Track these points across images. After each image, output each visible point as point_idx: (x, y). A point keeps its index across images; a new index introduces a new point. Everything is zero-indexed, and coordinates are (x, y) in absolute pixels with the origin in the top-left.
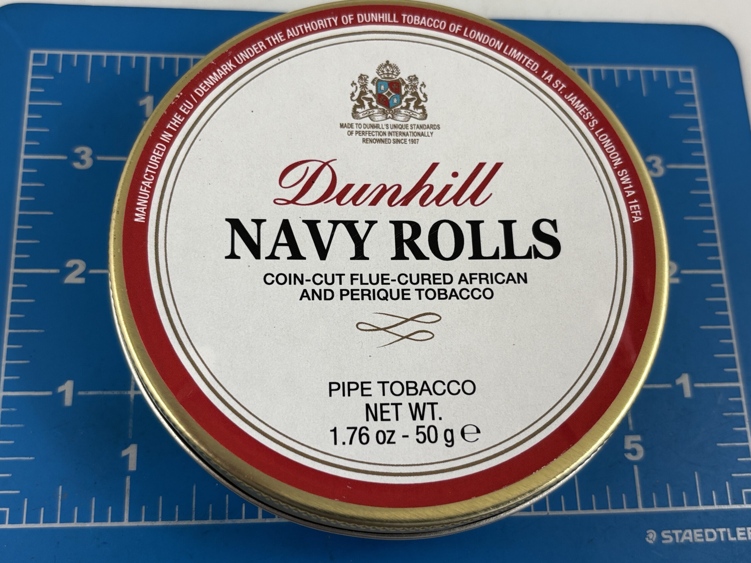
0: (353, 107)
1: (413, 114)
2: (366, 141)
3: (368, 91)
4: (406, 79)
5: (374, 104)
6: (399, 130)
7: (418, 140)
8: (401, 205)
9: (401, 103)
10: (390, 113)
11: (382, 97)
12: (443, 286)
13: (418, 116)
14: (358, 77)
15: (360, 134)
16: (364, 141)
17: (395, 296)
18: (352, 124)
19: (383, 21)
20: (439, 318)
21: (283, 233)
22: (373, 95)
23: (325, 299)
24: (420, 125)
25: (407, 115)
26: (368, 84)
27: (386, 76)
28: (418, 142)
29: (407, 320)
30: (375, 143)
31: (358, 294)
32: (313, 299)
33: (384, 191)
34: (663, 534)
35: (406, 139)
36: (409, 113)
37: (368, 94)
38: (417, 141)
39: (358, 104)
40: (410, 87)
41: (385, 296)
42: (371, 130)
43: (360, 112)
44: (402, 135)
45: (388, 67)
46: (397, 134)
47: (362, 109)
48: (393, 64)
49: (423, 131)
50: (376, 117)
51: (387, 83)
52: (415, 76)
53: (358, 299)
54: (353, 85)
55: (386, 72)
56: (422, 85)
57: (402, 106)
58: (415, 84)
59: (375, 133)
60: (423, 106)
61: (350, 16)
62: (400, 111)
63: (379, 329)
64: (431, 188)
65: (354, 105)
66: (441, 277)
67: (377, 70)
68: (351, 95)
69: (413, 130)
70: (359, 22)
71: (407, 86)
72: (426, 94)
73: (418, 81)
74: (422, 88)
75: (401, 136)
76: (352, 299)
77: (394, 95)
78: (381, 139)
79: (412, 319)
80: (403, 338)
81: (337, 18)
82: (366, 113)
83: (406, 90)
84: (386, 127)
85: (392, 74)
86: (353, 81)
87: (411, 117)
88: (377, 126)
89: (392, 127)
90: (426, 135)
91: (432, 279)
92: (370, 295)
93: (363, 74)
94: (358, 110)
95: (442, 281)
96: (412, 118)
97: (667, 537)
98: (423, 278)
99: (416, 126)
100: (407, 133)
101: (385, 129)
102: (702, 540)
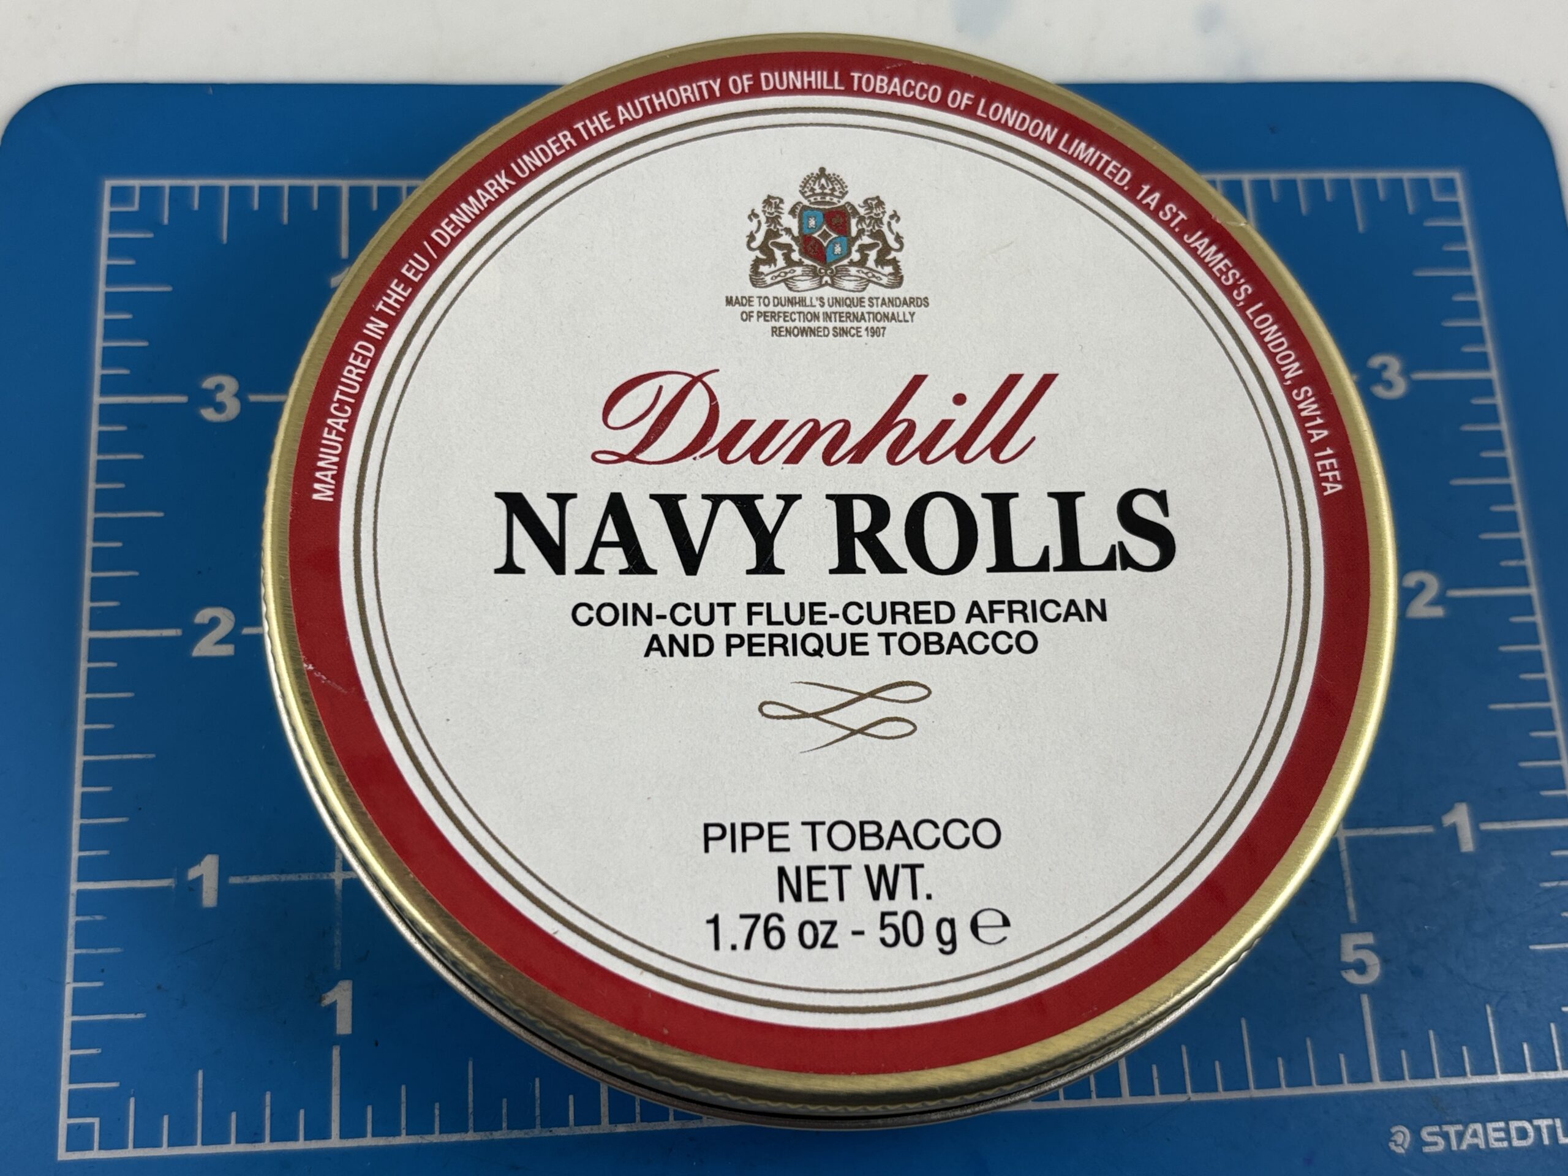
0: (752, 263)
1: (874, 276)
2: (778, 332)
3: (782, 230)
4: (859, 205)
5: (796, 256)
6: (845, 309)
7: (884, 328)
8: (849, 462)
9: (849, 253)
10: (826, 274)
11: (812, 243)
12: (934, 627)
13: (885, 280)
14: (762, 200)
15: (767, 318)
16: (776, 331)
17: (837, 647)
18: (750, 297)
19: (814, 86)
20: (926, 692)
21: (610, 520)
22: (794, 238)
23: (696, 654)
24: (889, 299)
25: (862, 278)
26: (782, 215)
27: (819, 199)
28: (883, 334)
29: (862, 697)
30: (796, 336)
31: (762, 645)
32: (671, 654)
33: (816, 432)
34: (1424, 1134)
35: (860, 328)
36: (867, 274)
37: (782, 235)
38: (882, 330)
39: (761, 256)
40: (868, 222)
41: (817, 648)
42: (789, 309)
43: (766, 272)
44: (852, 318)
45: (823, 181)
46: (840, 317)
47: (770, 266)
48: (834, 175)
49: (895, 310)
50: (798, 284)
51: (820, 215)
52: (878, 198)
53: (763, 654)
54: (752, 217)
55: (818, 191)
56: (892, 217)
57: (851, 260)
58: (879, 214)
59: (797, 315)
60: (894, 259)
61: (745, 77)
62: (847, 270)
63: (804, 715)
64: (911, 427)
65: (754, 258)
66: (932, 608)
67: (801, 186)
68: (747, 239)
69: (875, 309)
70: (764, 88)
71: (861, 219)
72: (901, 235)
73: (884, 208)
74: (893, 222)
75: (851, 321)
76: (751, 654)
77: (835, 238)
78: (809, 328)
79: (872, 694)
80: (853, 732)
81: (719, 81)
82: (779, 276)
83: (860, 227)
84: (819, 302)
85: (832, 195)
86: (753, 210)
87: (869, 281)
88: (802, 302)
89: (831, 304)
90: (901, 318)
91: (911, 613)
92: (787, 645)
93: (774, 194)
94: (764, 269)
95: (932, 616)
96: (871, 285)
97: (1433, 1140)
98: (892, 610)
99: (880, 301)
100: (863, 314)
101: (818, 306)
102: (1505, 1144)
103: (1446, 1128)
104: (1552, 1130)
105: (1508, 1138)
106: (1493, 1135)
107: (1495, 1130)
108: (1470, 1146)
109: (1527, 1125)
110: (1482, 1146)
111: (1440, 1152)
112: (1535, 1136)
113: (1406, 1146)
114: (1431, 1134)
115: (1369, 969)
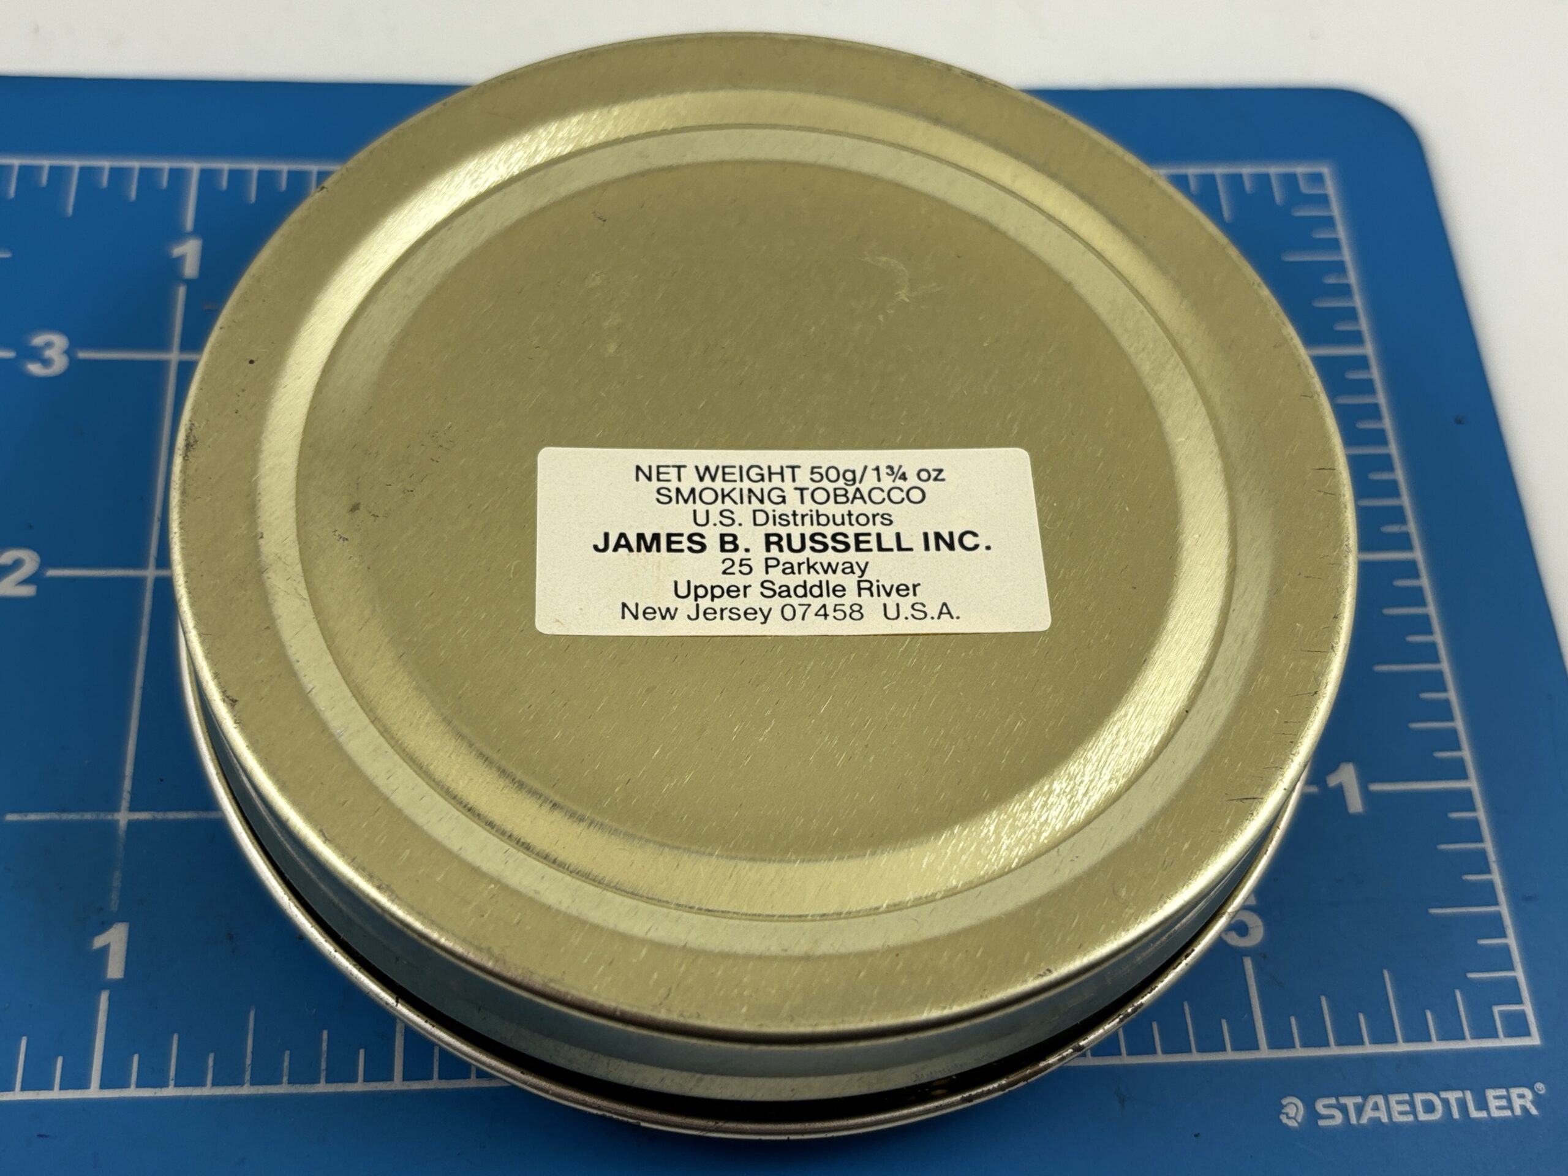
102: (1411, 1118)
103: (1343, 1100)
104: (1463, 1105)
105: (1414, 1112)
106: (1396, 1108)
107: (1399, 1103)
108: (1371, 1119)
109: (1432, 1097)
110: (1385, 1119)
111: (1336, 1125)
112: (1443, 1111)
113: (1299, 1119)
114: (1326, 1106)
115: (1251, 931)
